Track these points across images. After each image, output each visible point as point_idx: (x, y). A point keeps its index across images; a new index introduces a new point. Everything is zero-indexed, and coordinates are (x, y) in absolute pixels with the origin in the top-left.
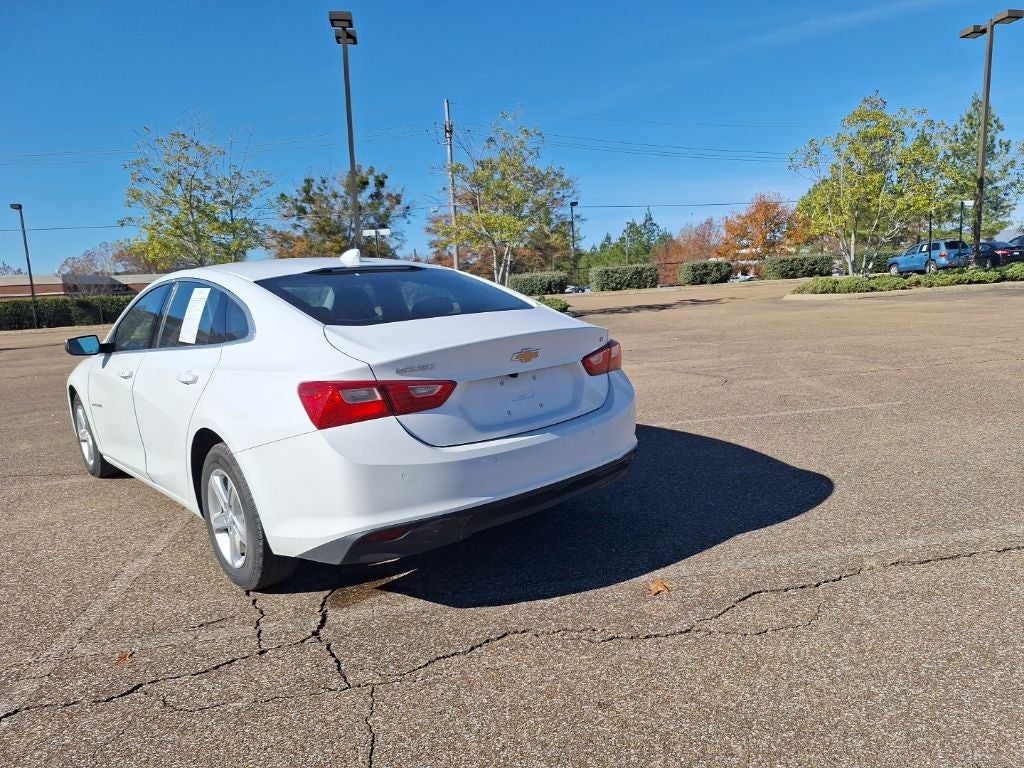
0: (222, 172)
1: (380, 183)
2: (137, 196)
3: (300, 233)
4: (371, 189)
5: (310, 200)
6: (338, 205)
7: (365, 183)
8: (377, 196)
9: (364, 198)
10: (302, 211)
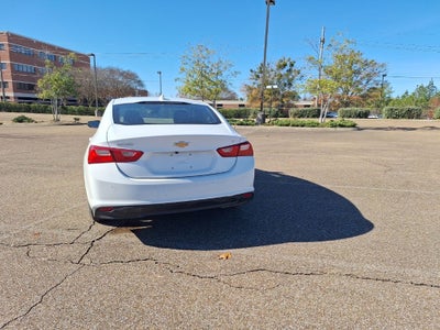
0: (214, 60)
1: (292, 65)
2: (183, 70)
3: (256, 86)
4: (288, 68)
5: (261, 72)
6: (272, 74)
7: (285, 65)
8: (290, 71)
9: (284, 72)
10: (258, 76)
